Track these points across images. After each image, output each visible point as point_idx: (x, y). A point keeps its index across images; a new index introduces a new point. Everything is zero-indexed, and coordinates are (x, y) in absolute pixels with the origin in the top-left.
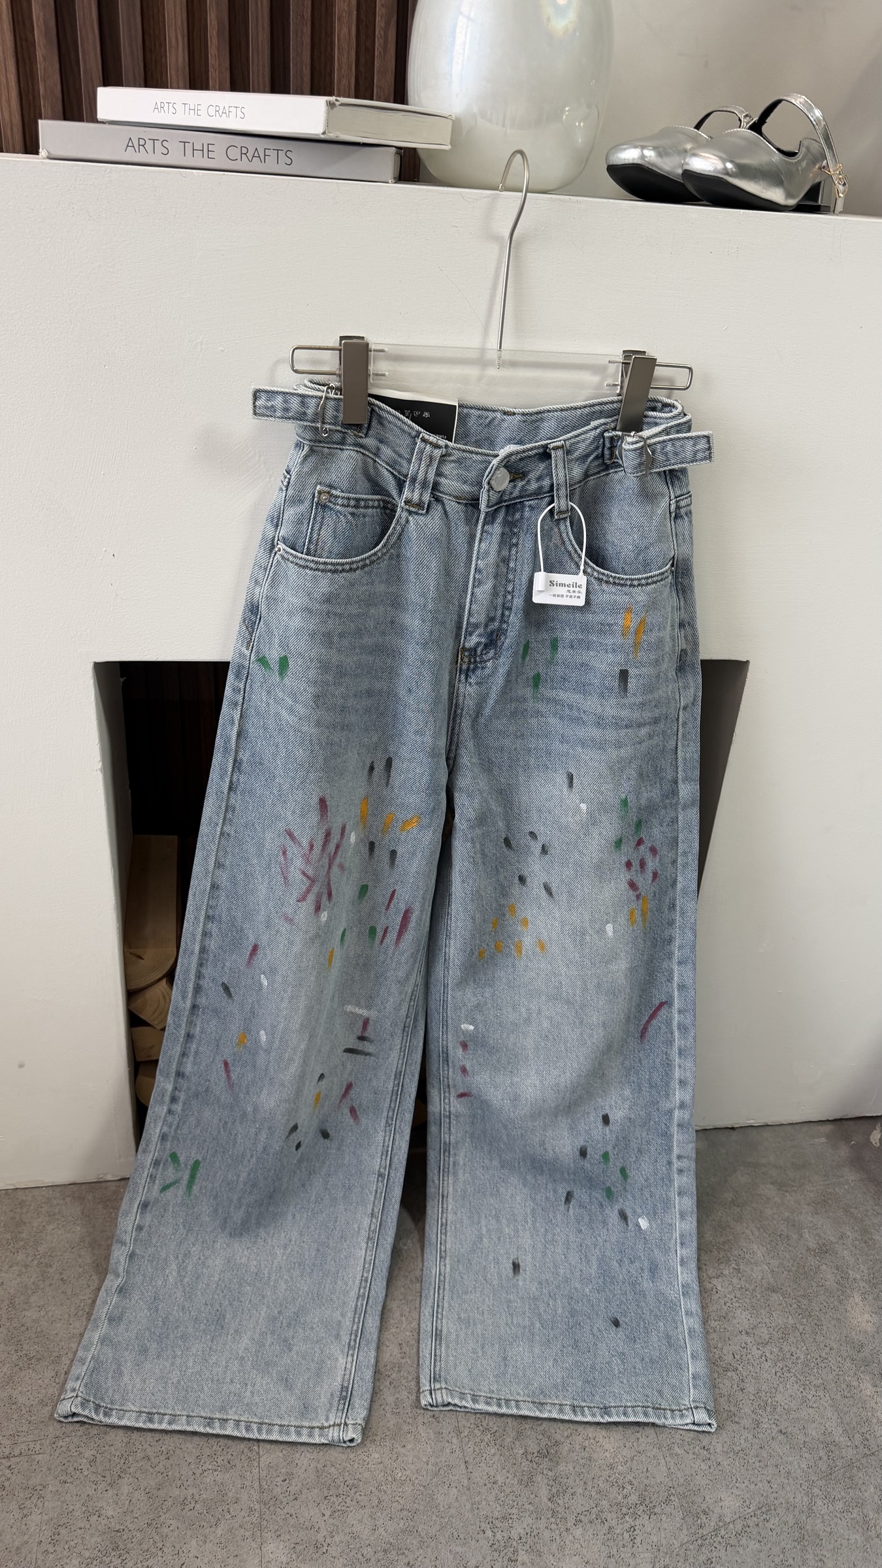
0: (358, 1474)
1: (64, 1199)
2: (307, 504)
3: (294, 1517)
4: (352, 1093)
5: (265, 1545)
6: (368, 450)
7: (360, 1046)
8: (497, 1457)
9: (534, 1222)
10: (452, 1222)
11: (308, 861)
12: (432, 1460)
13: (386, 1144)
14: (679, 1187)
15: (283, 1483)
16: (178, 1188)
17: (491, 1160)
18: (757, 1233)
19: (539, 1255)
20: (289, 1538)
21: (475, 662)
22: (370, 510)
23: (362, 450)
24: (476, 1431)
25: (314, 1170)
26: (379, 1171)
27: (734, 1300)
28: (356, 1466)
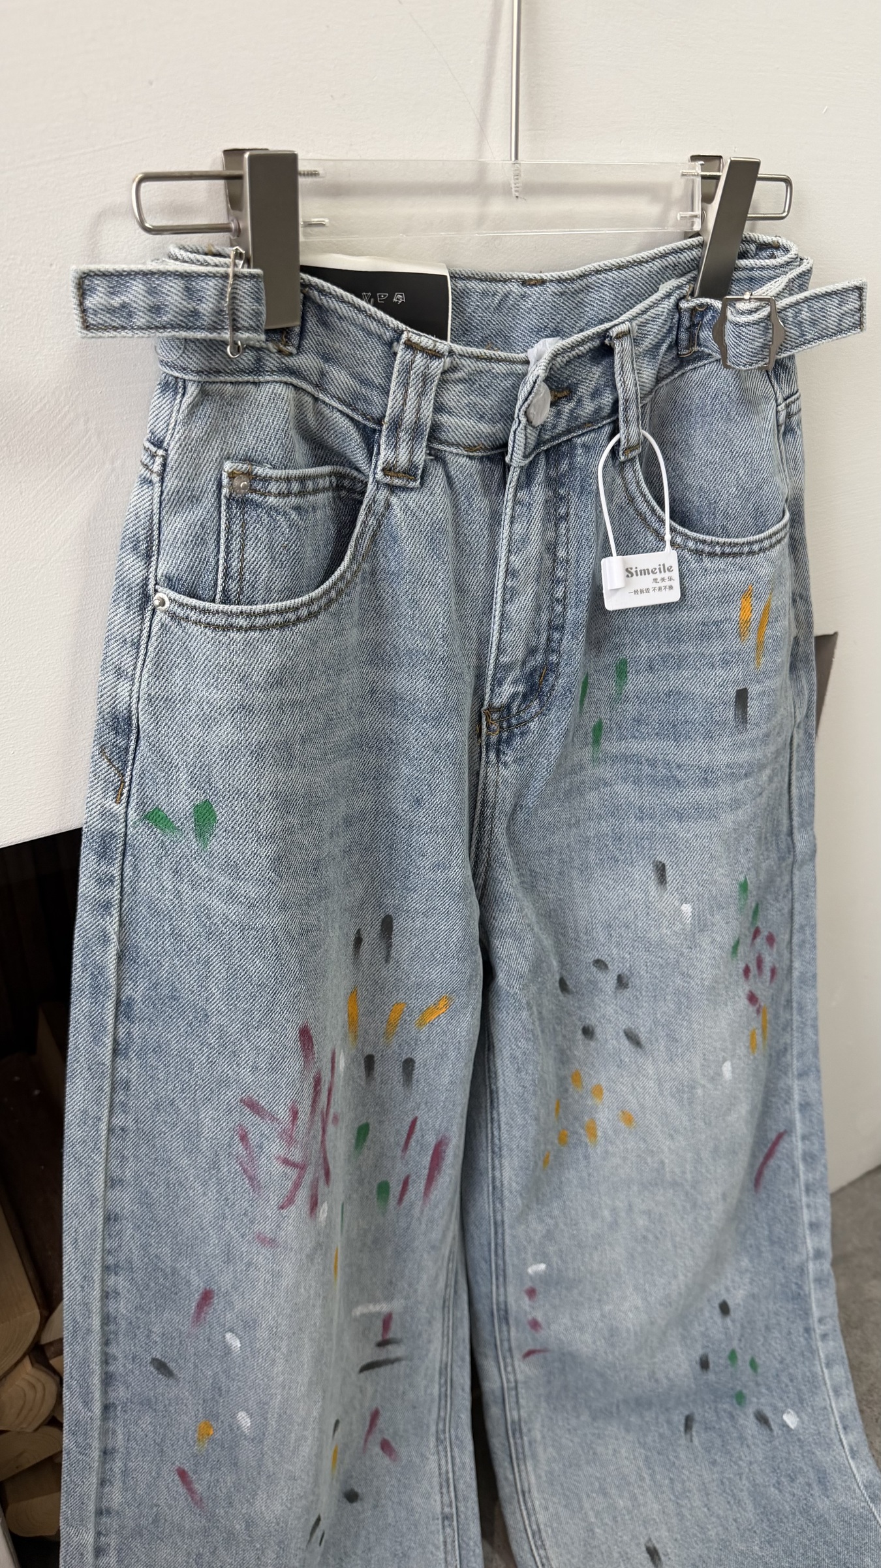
2: (208, 501)
4: (381, 1423)
6: (304, 379)
7: (382, 1354)
11: (290, 1140)
14: (827, 1357)
19: (675, 1521)
21: (510, 725)
22: (321, 495)
23: (295, 381)
25: (345, 1553)
26: (442, 1513)
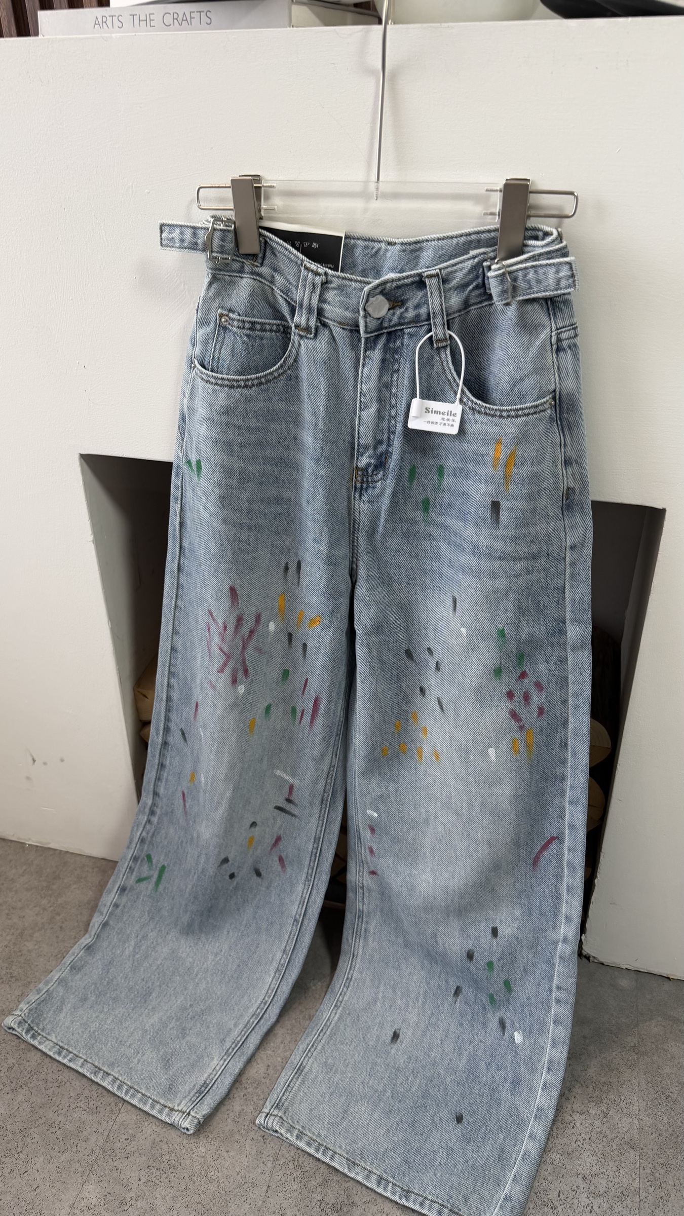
0: (182, 1158)
1: (93, 869)
2: (212, 325)
3: (119, 1171)
4: (281, 845)
5: (87, 1183)
6: (265, 278)
7: (288, 807)
8: (296, 1194)
9: (424, 1003)
10: (356, 980)
11: (223, 640)
12: (243, 1173)
13: (304, 896)
14: (555, 1016)
15: (124, 1141)
16: (150, 883)
17: (397, 937)
18: (644, 1086)
19: (419, 1033)
20: (106, 1186)
21: (367, 481)
22: (268, 333)
23: (258, 278)
24: (291, 1165)
25: (247, 900)
26: (295, 917)
27: (587, 1141)
28: (184, 1151)
